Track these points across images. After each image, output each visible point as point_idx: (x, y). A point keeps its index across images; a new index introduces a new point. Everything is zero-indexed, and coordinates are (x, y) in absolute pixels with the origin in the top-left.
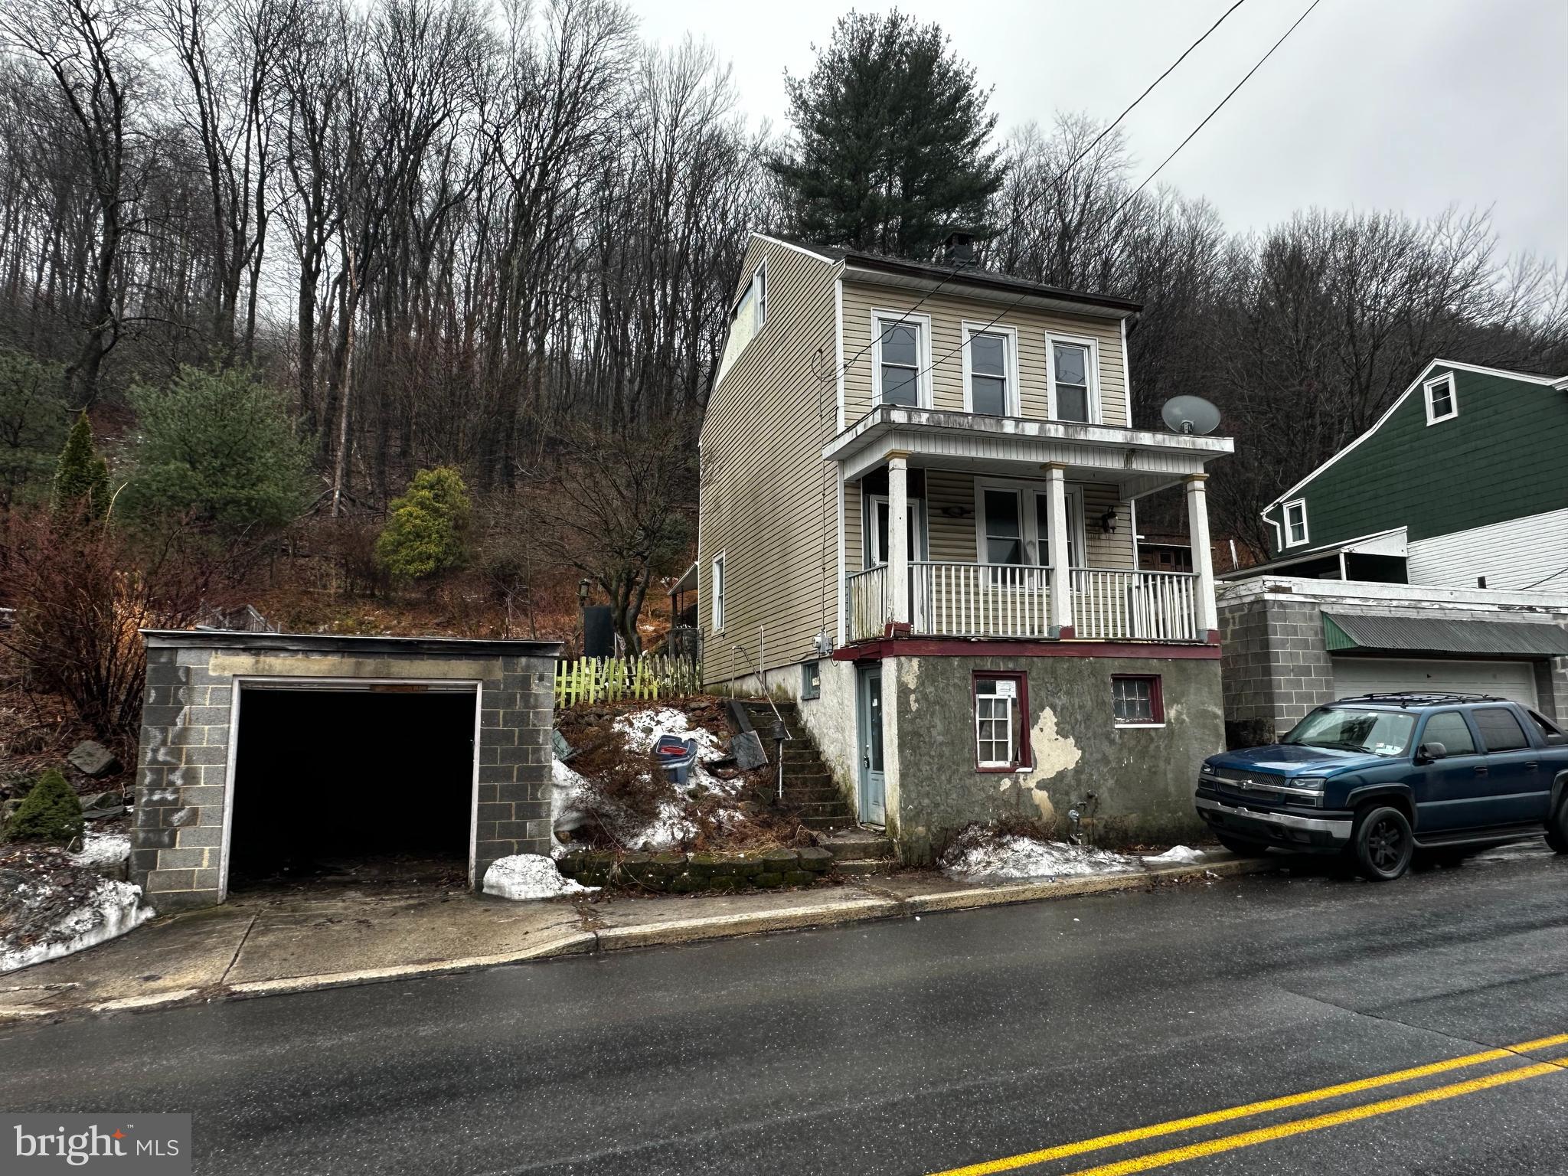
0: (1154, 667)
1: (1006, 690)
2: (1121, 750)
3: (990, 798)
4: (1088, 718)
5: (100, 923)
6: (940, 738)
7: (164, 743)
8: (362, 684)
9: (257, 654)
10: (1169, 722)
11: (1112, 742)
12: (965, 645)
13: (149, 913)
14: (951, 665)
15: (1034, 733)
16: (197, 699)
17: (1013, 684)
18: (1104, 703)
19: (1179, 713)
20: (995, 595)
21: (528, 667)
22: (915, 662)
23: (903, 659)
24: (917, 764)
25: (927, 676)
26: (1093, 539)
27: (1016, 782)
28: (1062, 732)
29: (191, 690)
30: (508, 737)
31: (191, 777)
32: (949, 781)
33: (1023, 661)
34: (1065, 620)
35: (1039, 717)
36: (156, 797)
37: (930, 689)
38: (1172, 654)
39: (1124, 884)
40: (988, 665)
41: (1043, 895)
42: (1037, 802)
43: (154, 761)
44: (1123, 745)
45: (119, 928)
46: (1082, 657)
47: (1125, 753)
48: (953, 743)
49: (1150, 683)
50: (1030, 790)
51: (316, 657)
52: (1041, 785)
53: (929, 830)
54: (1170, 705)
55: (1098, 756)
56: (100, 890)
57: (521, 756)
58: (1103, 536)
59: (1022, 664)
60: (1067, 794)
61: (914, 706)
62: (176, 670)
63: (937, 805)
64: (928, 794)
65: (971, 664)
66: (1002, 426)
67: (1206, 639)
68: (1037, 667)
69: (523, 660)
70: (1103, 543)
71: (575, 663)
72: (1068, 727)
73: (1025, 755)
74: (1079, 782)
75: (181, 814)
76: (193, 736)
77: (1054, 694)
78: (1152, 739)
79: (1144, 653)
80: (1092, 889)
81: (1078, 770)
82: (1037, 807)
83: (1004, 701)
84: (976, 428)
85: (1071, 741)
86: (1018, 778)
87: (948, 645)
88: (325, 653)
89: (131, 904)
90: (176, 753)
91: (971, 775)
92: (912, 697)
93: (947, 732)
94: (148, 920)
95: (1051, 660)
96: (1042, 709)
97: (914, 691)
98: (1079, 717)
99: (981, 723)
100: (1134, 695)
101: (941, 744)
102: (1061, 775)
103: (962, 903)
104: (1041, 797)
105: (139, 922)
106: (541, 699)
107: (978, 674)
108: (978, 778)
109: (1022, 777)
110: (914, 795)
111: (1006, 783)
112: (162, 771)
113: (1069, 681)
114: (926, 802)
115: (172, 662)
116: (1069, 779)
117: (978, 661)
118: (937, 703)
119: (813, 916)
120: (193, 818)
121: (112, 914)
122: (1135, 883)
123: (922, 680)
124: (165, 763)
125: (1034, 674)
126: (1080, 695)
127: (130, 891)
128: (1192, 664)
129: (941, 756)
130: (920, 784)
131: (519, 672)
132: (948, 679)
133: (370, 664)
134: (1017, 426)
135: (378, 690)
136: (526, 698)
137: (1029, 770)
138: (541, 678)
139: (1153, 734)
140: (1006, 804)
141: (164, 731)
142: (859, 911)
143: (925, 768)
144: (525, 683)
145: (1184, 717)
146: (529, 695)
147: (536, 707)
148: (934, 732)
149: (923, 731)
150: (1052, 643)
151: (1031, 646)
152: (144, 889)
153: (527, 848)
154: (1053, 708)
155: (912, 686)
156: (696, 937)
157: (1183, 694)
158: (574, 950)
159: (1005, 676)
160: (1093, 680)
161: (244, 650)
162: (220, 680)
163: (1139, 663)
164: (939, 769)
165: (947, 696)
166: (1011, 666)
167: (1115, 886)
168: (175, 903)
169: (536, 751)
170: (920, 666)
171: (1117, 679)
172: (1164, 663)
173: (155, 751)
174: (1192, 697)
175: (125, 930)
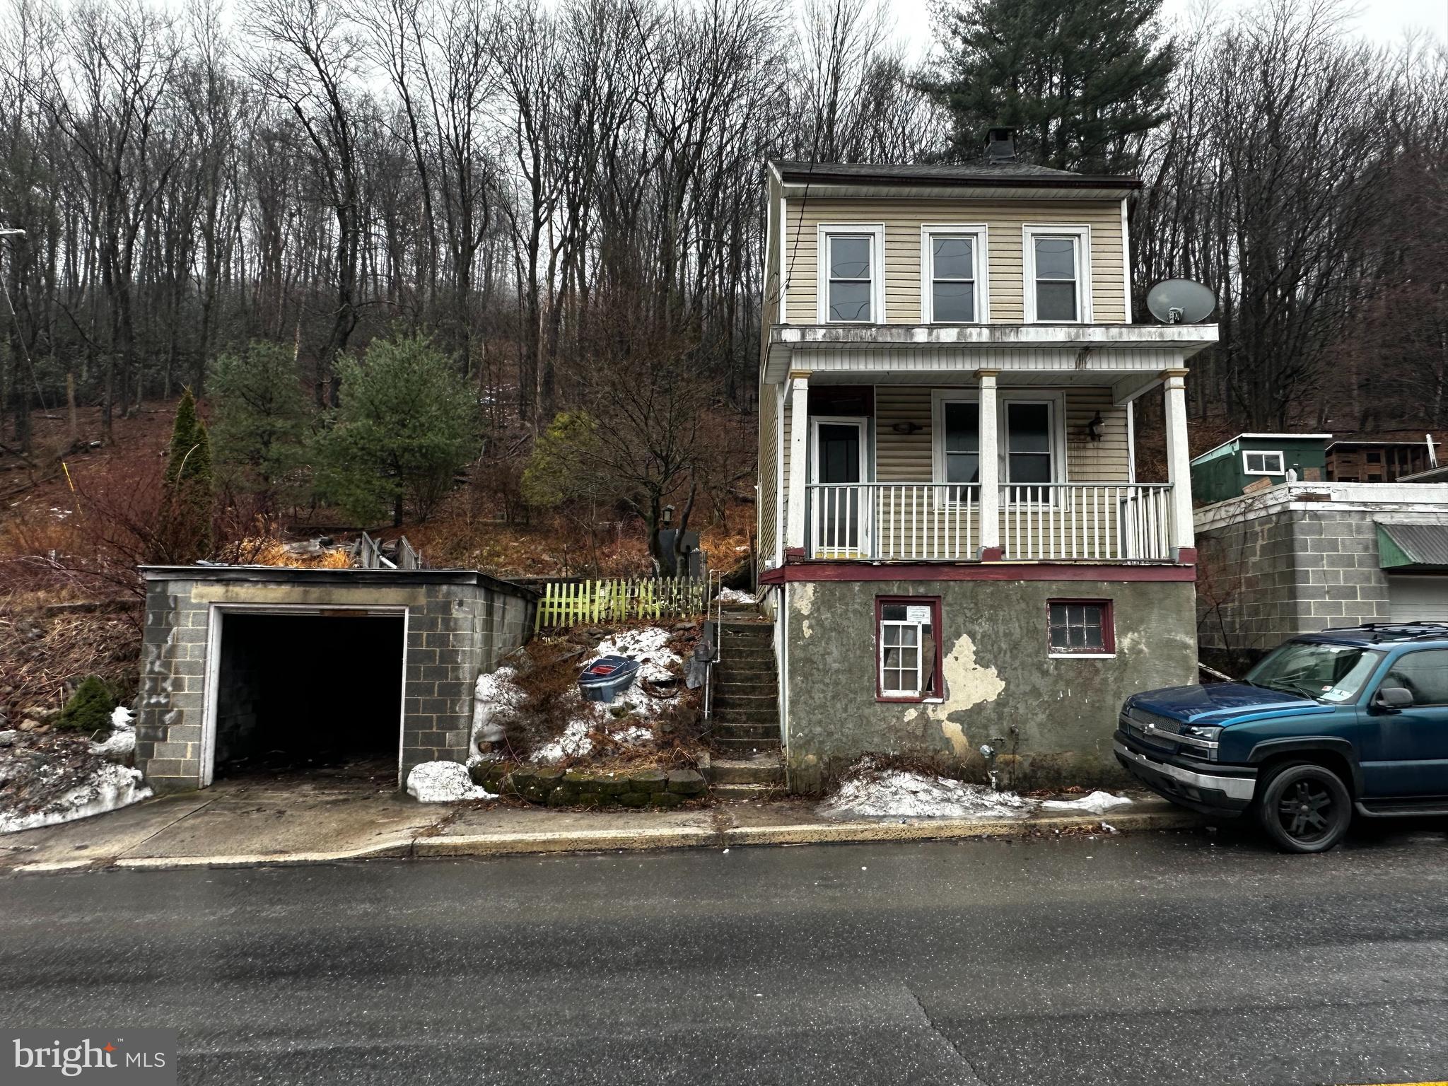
0: (1104, 590)
1: (918, 616)
2: (1056, 682)
3: (890, 728)
4: (1015, 647)
5: (96, 798)
6: (836, 666)
7: (159, 657)
8: (313, 609)
9: (227, 585)
10: (1121, 652)
11: (1045, 673)
12: (866, 569)
13: (147, 792)
14: (851, 590)
15: (947, 662)
16: (182, 622)
17: (927, 610)
18: (1036, 630)
19: (1135, 643)
21: (448, 594)
22: (810, 587)
23: (796, 584)
24: (809, 692)
25: (823, 602)
26: (1078, 449)
27: (923, 714)
28: (981, 660)
29: (178, 614)
30: (430, 656)
31: (178, 685)
32: (845, 710)
33: (937, 585)
34: (990, 539)
35: (953, 645)
36: (153, 701)
37: (826, 615)
38: (1127, 577)
39: (989, 831)
40: (895, 590)
41: (885, 836)
42: (948, 735)
43: (152, 671)
44: (1059, 677)
45: (116, 803)
46: (1010, 581)
47: (1061, 686)
48: (850, 671)
49: (1100, 608)
50: (940, 722)
51: (272, 586)
52: (952, 718)
53: (820, 758)
54: (1124, 632)
55: (1028, 688)
56: (100, 772)
57: (441, 673)
58: (1090, 445)
59: (936, 588)
60: (986, 727)
61: (807, 633)
62: (168, 597)
63: (830, 734)
64: (820, 722)
65: (875, 589)
66: (912, 335)
67: (1176, 557)
68: (953, 592)
69: (445, 588)
70: (1089, 453)
72: (989, 656)
73: (935, 684)
74: (1001, 717)
75: (172, 714)
76: (180, 652)
77: (973, 621)
78: (1097, 671)
79: (1090, 575)
80: (948, 833)
81: (1000, 703)
82: (947, 741)
83: (914, 628)
84: (880, 339)
85: (993, 671)
86: (925, 709)
87: (847, 569)
88: (280, 583)
89: (128, 785)
90: (167, 665)
91: (871, 704)
92: (806, 623)
93: (844, 659)
94: (146, 798)
95: (971, 584)
96: (958, 636)
97: (807, 617)
98: (1004, 646)
99: (887, 651)
100: (1081, 621)
101: (837, 671)
102: (979, 708)
103: (788, 838)
104: (953, 730)
105: (137, 799)
106: (460, 623)
107: (882, 599)
108: (878, 707)
109: (931, 708)
110: (804, 723)
111: (911, 714)
112: (158, 679)
113: (992, 607)
114: (818, 730)
115: (164, 591)
116: (988, 712)
117: (883, 586)
118: (832, 629)
119: (624, 840)
120: (179, 719)
121: (108, 792)
122: (1004, 831)
123: (817, 605)
124: (159, 673)
125: (950, 599)
126: (1006, 621)
127: (128, 774)
128: (1156, 587)
129: (837, 684)
130: (812, 712)
131: (441, 599)
132: (847, 604)
133: (315, 592)
134: (930, 334)
135: (326, 614)
136: (446, 622)
137: (940, 700)
138: (461, 604)
139: (1099, 665)
140: (911, 735)
141: (159, 647)
142: (673, 838)
143: (818, 696)
144: (446, 608)
145: (1143, 647)
146: (449, 620)
147: (455, 630)
148: (829, 659)
149: (815, 658)
150: (973, 566)
151: (946, 569)
152: (144, 774)
153: (446, 755)
154: (972, 635)
155: (805, 612)
156: (504, 851)
157: (1142, 621)
158: (390, 854)
159: (918, 601)
160: (1023, 605)
161: (218, 581)
162: (199, 606)
163: (1084, 587)
164: (833, 698)
165: (845, 623)
166: (922, 590)
167: (978, 832)
168: (167, 786)
169: (456, 669)
170: (815, 592)
171: (1057, 605)
172: (1117, 586)
173: (152, 663)
174: (1154, 625)
175: (121, 805)
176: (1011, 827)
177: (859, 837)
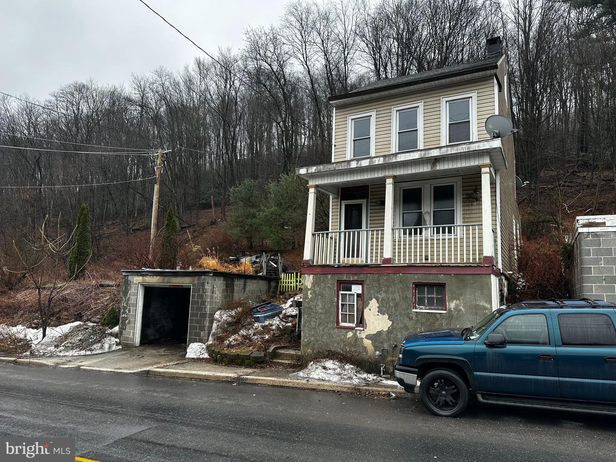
0: (441, 278)
1: (357, 289)
2: (416, 323)
3: (341, 340)
4: (396, 305)
5: (102, 347)
6: (320, 311)
7: (125, 301)
8: (167, 285)
9: (143, 277)
10: (450, 310)
11: (411, 319)
12: (333, 268)
13: (120, 347)
14: (327, 278)
15: (366, 311)
16: (132, 289)
17: (360, 286)
18: (407, 298)
19: (457, 306)
20: (405, 241)
21: (204, 279)
22: (311, 276)
23: (306, 275)
24: (310, 322)
25: (316, 283)
26: (468, 206)
27: (355, 334)
28: (381, 311)
29: (131, 286)
30: (198, 302)
31: (129, 311)
32: (323, 330)
33: (362, 276)
34: (387, 255)
35: (369, 303)
36: (123, 316)
37: (317, 289)
38: (453, 272)
40: (344, 278)
42: (366, 345)
43: (123, 306)
44: (418, 321)
45: (109, 350)
46: (395, 274)
47: (419, 325)
48: (326, 313)
49: (441, 286)
50: (362, 339)
51: (155, 277)
52: (368, 337)
53: (313, 352)
54: (452, 299)
55: (402, 326)
56: (105, 339)
57: (200, 309)
59: (362, 277)
60: (382, 343)
61: (310, 296)
62: (128, 281)
63: (317, 341)
64: (313, 335)
65: (336, 278)
67: (482, 261)
68: (369, 278)
69: (203, 277)
71: (293, 274)
72: (384, 309)
73: (361, 322)
74: (389, 339)
75: (127, 321)
76: (130, 300)
77: (378, 292)
78: (437, 319)
79: (434, 271)
81: (389, 331)
82: (365, 348)
83: (353, 295)
85: (386, 316)
86: (356, 332)
87: (325, 269)
88: (157, 276)
89: (113, 344)
90: (127, 304)
91: (334, 328)
92: (309, 292)
93: (324, 308)
94: (120, 349)
95: (377, 275)
96: (371, 299)
97: (310, 289)
98: (391, 305)
99: (342, 305)
100: (433, 294)
101: (321, 313)
102: (379, 333)
104: (368, 343)
105: (116, 349)
106: (207, 290)
107: (340, 282)
108: (336, 330)
109: (358, 332)
110: (307, 335)
111: (350, 334)
112: (125, 308)
113: (386, 286)
114: (313, 339)
115: (128, 279)
116: (384, 336)
117: (340, 276)
118: (319, 295)
120: (129, 323)
121: (106, 346)
123: (314, 284)
124: (125, 307)
125: (368, 282)
126: (393, 293)
127: (114, 340)
128: (469, 277)
129: (320, 319)
130: (310, 331)
131: (202, 281)
132: (325, 284)
133: (166, 279)
135: (171, 287)
136: (203, 290)
137: (362, 329)
138: (208, 283)
139: (438, 316)
140: (350, 344)
141: (125, 298)
143: (313, 323)
144: (203, 285)
145: (461, 308)
146: (204, 289)
147: (206, 293)
148: (318, 308)
149: (313, 307)
150: (377, 267)
151: (366, 269)
152: (120, 341)
153: (201, 341)
154: (377, 299)
155: (309, 287)
157: (461, 294)
159: (356, 283)
160: (401, 285)
161: (141, 275)
162: (136, 284)
163: (431, 277)
164: (319, 325)
165: (324, 292)
166: (356, 278)
168: (126, 345)
169: (205, 308)
170: (313, 278)
171: (418, 286)
172: (448, 277)
173: (124, 303)
174: (468, 296)
175: (111, 350)
176: (349, 388)
177: (287, 385)
